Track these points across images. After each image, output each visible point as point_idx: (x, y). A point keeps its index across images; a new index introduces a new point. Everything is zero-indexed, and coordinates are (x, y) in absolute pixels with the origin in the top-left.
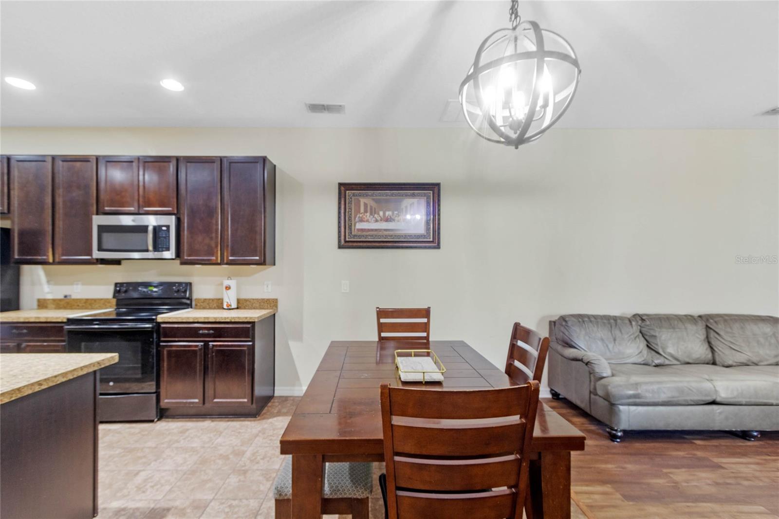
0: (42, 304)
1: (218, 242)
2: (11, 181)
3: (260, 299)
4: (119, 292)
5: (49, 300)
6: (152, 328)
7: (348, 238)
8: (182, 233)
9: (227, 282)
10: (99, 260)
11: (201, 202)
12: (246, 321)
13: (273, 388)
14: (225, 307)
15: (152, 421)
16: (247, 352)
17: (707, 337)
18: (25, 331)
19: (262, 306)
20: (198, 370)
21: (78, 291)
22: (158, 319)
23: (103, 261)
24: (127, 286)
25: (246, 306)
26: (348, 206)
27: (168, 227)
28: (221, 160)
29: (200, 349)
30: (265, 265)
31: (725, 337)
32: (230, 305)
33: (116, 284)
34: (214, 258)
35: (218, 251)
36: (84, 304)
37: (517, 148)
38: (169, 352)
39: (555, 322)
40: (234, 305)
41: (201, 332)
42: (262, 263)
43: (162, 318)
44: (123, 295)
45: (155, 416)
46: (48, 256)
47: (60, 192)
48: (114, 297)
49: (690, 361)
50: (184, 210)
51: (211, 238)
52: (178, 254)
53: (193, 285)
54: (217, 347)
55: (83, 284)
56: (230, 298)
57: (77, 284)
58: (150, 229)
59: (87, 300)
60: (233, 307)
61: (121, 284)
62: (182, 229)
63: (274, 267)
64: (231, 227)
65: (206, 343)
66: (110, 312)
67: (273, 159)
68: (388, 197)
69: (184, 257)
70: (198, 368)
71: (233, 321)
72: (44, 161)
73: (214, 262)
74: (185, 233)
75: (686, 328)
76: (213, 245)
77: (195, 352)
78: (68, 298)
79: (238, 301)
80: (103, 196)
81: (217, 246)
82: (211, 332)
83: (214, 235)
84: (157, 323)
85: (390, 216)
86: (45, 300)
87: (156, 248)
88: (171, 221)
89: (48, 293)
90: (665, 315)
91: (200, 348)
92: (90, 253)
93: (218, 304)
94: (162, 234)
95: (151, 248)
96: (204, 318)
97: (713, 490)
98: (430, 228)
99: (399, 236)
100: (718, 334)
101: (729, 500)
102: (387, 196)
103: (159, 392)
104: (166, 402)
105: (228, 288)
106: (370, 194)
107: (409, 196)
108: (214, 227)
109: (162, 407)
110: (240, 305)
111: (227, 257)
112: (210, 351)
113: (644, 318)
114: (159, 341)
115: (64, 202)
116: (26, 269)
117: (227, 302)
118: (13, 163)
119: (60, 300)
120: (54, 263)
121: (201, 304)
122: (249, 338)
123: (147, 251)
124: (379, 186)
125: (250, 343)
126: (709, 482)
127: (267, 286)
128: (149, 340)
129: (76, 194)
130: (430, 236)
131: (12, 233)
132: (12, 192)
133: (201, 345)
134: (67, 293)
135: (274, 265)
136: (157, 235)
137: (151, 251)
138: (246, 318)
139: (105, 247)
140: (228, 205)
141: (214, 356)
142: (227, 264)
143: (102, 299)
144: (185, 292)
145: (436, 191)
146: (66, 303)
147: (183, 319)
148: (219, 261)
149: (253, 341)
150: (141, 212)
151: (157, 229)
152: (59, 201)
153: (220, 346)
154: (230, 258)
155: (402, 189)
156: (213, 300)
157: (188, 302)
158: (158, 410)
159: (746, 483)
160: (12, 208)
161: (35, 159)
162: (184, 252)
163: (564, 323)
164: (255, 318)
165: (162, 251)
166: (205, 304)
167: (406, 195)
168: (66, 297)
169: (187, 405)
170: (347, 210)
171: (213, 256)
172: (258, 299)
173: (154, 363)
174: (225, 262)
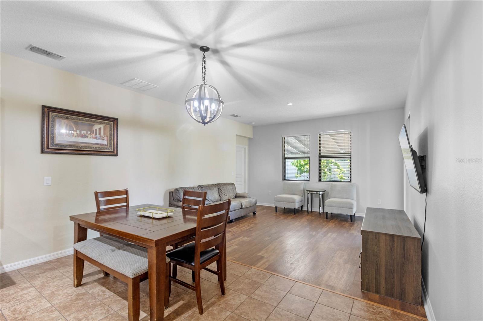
7: (51, 146)
17: (219, 192)
26: (51, 124)
31: (223, 191)
37: (205, 125)
39: (172, 192)
49: (216, 201)
68: (83, 122)
75: (214, 189)
85: (85, 134)
90: (207, 185)
97: (232, 237)
98: (111, 144)
99: (91, 147)
100: (221, 190)
101: (236, 238)
102: (82, 120)
106: (70, 117)
107: (98, 123)
113: (202, 187)
124: (77, 114)
126: (230, 235)
130: (112, 148)
145: (116, 123)
155: (93, 118)
159: (237, 233)
163: (178, 192)
167: (97, 122)
170: (50, 126)
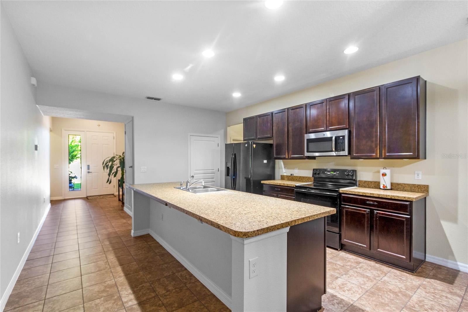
0: (283, 178)
1: (377, 144)
2: (273, 123)
3: (411, 185)
4: (315, 174)
5: (285, 176)
6: (337, 196)
8: (352, 140)
9: (383, 171)
10: (307, 157)
11: (365, 119)
12: (404, 199)
13: (424, 254)
14: (382, 187)
15: (337, 249)
16: (405, 223)
18: (279, 189)
19: (413, 189)
20: (366, 227)
21: (297, 173)
22: (340, 191)
23: (309, 158)
24: (319, 171)
25: (399, 188)
27: (344, 137)
28: (380, 88)
29: (367, 214)
30: (419, 159)
32: (386, 187)
33: (314, 169)
34: (375, 154)
35: (377, 150)
36: (299, 179)
38: (346, 211)
40: (389, 187)
41: (368, 202)
42: (416, 157)
43: (342, 190)
44: (317, 176)
45: (339, 248)
46: (286, 156)
47: (290, 125)
48: (313, 176)
50: (354, 125)
51: (372, 142)
52: (349, 153)
53: (357, 171)
54: (380, 214)
55: (298, 169)
56: (386, 182)
57: (296, 169)
58: (334, 138)
59: (300, 177)
60: (388, 188)
61: (316, 170)
62: (352, 137)
63: (426, 160)
64: (388, 133)
65: (372, 211)
66: (311, 184)
67: (424, 77)
69: (353, 154)
70: (366, 225)
71: (393, 198)
72: (285, 111)
73: (375, 157)
74: (354, 140)
76: (374, 146)
77: (364, 215)
78: (292, 175)
79: (392, 184)
80: (308, 124)
81: (376, 147)
82: (375, 203)
83: (374, 139)
84: (339, 193)
86: (283, 176)
87: (336, 150)
88: (346, 133)
89: (285, 173)
91: (367, 212)
92: (303, 154)
93: (376, 185)
94: (340, 141)
95: (334, 150)
96: (370, 193)
103: (341, 234)
104: (345, 240)
105: (384, 175)
108: (374, 134)
109: (342, 243)
110: (393, 187)
111: (385, 153)
112: (375, 216)
114: (341, 204)
115: (292, 129)
116: (277, 161)
117: (384, 185)
118: (274, 114)
119: (289, 176)
120: (288, 159)
121: (363, 184)
122: (407, 212)
123: (332, 151)
125: (409, 217)
127: (418, 175)
128: (335, 203)
129: (297, 124)
131: (273, 146)
132: (273, 128)
133: (368, 211)
134: (292, 173)
135: (425, 158)
136: (337, 142)
137: (334, 151)
138: (405, 197)
139: (310, 150)
140: (385, 118)
141: (378, 220)
142: (384, 158)
143: (307, 177)
144: (353, 176)
146: (291, 178)
147: (355, 193)
148: (378, 157)
149: (411, 214)
150: (327, 130)
151: (337, 138)
152: (290, 129)
153: (383, 214)
154: (387, 154)
156: (371, 182)
157: (354, 182)
158: (340, 244)
160: (273, 135)
161: (282, 111)
162: (353, 152)
164: (413, 198)
165: (340, 151)
166: (366, 184)
168: (291, 175)
169: (359, 247)
171: (373, 153)
172: (409, 184)
173: (338, 216)
174: (383, 157)
